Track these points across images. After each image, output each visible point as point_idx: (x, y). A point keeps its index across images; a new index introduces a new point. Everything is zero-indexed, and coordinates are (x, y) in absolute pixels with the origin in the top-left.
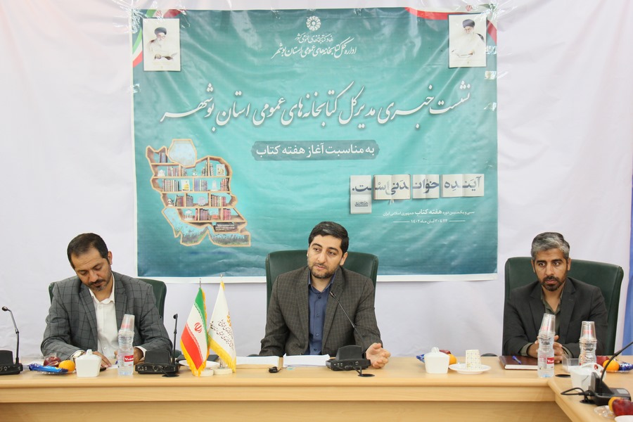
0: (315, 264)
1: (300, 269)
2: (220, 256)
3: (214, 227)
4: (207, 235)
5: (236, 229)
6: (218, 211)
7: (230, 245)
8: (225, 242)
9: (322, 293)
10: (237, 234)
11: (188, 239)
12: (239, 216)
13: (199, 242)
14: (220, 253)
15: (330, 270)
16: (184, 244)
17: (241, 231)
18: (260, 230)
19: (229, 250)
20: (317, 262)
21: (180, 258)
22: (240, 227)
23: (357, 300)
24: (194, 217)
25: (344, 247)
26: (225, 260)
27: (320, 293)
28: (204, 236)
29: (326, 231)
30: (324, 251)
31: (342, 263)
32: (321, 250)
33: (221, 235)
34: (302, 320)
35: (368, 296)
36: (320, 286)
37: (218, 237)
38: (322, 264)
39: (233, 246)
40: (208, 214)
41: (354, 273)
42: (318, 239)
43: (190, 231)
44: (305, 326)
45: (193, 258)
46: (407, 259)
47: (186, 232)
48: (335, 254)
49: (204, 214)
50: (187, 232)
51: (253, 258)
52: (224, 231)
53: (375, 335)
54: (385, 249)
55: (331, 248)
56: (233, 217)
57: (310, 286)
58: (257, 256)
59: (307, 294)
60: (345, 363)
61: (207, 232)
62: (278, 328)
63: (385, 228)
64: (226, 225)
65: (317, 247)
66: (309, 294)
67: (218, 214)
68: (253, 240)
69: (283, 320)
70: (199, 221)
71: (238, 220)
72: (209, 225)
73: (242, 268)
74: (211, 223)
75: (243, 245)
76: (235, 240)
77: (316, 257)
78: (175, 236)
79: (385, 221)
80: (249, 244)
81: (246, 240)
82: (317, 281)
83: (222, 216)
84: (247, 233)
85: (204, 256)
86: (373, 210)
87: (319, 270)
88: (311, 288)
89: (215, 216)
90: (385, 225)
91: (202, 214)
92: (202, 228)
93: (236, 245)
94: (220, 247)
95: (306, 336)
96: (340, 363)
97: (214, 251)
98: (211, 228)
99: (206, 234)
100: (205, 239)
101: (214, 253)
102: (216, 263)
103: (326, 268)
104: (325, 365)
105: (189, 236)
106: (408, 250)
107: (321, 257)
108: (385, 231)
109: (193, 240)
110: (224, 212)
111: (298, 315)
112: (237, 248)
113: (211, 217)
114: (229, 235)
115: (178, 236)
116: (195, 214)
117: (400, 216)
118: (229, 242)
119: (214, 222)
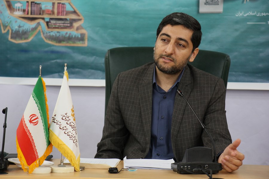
0: (161, 57)
1: (143, 66)
2: (53, 56)
3: (47, 23)
4: (39, 32)
5: (71, 26)
6: (51, 5)
7: (64, 44)
8: (59, 40)
9: (168, 93)
10: (73, 32)
11: (17, 34)
12: (75, 12)
13: (30, 40)
14: (53, 52)
15: (177, 64)
16: (13, 41)
17: (78, 29)
18: (98, 28)
19: (63, 50)
20: (164, 54)
21: (8, 56)
22: (76, 25)
23: (206, 101)
24: (24, 11)
25: (196, 40)
26: (58, 61)
27: (165, 93)
28: (35, 33)
29: (177, 20)
30: (172, 41)
31: (192, 60)
32: (169, 41)
33: (54, 33)
34: (144, 121)
35: (219, 98)
36: (166, 85)
37: (52, 34)
38: (169, 55)
39: (68, 45)
40: (41, 8)
41: (204, 72)
42: (167, 29)
43: (20, 27)
44: (147, 128)
45: (23, 56)
46: (261, 65)
47: (15, 27)
48: (184, 46)
49: (35, 8)
50: (17, 27)
51: (90, 59)
52: (58, 28)
53: (226, 138)
54: (236, 53)
55: (181, 39)
56: (68, 13)
57: (154, 85)
58: (94, 57)
59: (150, 94)
60: (193, 166)
61: (39, 28)
62: (116, 130)
63: (236, 30)
64: (60, 22)
65: (164, 37)
66: (153, 93)
67: (51, 9)
68: (91, 39)
69: (122, 121)
70: (30, 16)
71: (74, 17)
72: (41, 21)
73: (77, 70)
74: (43, 19)
75: (79, 44)
76: (70, 39)
77: (163, 48)
78: (3, 32)
79: (237, 22)
80: (86, 44)
81: (82, 39)
82: (162, 77)
83: (56, 11)
84: (83, 31)
85: (35, 54)
86: (224, 9)
87: (165, 63)
88: (155, 87)
89: (48, 11)
90: (237, 26)
91: (33, 8)
92: (33, 24)
93: (71, 44)
94: (53, 46)
95: (148, 139)
96: (187, 165)
97: (46, 49)
98: (43, 24)
99: (38, 30)
100: (36, 35)
101: (46, 52)
102: (48, 63)
103: (173, 60)
104: (170, 168)
105: (18, 31)
106: (262, 55)
107: (169, 48)
108: (237, 34)
109: (23, 36)
110: (58, 7)
111: (140, 116)
112: (73, 48)
113: (43, 11)
114: (64, 32)
115: (6, 31)
116: (25, 7)
117: (255, 16)
118: (63, 41)
119: (47, 17)
